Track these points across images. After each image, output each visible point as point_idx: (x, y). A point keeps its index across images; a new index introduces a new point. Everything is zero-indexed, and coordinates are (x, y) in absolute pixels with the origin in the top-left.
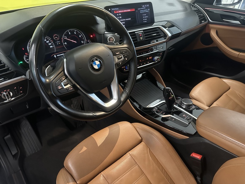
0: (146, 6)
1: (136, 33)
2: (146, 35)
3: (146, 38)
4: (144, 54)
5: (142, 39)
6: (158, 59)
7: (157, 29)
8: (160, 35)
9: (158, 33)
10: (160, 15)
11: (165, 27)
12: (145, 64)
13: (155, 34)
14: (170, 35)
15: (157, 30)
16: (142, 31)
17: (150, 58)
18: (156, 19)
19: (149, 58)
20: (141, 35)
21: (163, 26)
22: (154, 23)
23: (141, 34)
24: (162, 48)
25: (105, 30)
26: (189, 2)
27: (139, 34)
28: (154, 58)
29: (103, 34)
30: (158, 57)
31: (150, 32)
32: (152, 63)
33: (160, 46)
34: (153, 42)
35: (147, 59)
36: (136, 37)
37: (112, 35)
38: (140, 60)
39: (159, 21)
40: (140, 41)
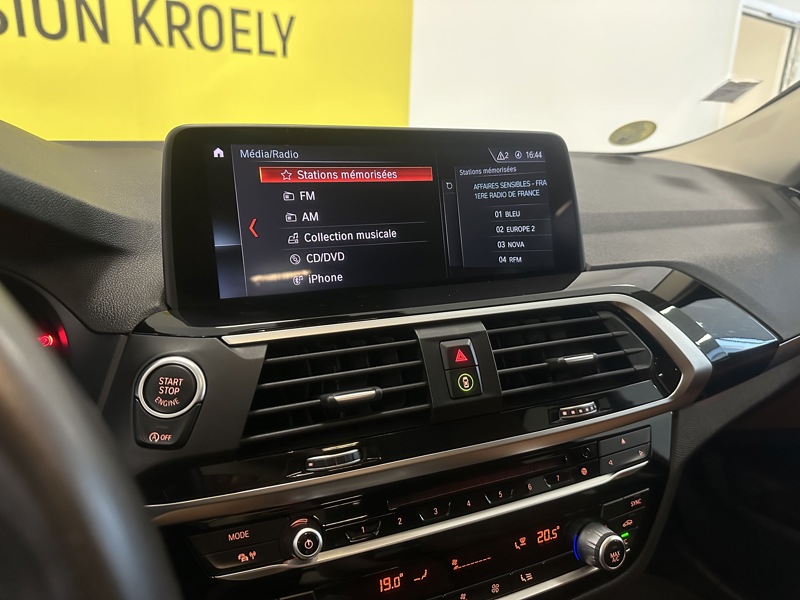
0: (518, 155)
1: (421, 334)
2: (504, 360)
3: (509, 381)
4: (488, 507)
5: (476, 392)
6: (615, 556)
7: (604, 315)
8: (624, 361)
9: (611, 343)
10: (621, 229)
11: (658, 304)
12: (495, 588)
13: (590, 357)
14: (699, 361)
15: (600, 326)
16: (480, 327)
17: (545, 536)
18: (593, 248)
19: (532, 539)
20: (461, 357)
21: (641, 295)
22: (583, 276)
23: (466, 349)
24: (642, 455)
25: (157, 304)
26: (776, 182)
27: (453, 351)
28: (583, 537)
29: (127, 334)
30: (616, 538)
31: (547, 333)
32: (561, 581)
33: (623, 441)
34: (573, 412)
35: (519, 544)
36: (421, 366)
37: (191, 346)
38: (455, 562)
39: (617, 263)
40: (452, 402)
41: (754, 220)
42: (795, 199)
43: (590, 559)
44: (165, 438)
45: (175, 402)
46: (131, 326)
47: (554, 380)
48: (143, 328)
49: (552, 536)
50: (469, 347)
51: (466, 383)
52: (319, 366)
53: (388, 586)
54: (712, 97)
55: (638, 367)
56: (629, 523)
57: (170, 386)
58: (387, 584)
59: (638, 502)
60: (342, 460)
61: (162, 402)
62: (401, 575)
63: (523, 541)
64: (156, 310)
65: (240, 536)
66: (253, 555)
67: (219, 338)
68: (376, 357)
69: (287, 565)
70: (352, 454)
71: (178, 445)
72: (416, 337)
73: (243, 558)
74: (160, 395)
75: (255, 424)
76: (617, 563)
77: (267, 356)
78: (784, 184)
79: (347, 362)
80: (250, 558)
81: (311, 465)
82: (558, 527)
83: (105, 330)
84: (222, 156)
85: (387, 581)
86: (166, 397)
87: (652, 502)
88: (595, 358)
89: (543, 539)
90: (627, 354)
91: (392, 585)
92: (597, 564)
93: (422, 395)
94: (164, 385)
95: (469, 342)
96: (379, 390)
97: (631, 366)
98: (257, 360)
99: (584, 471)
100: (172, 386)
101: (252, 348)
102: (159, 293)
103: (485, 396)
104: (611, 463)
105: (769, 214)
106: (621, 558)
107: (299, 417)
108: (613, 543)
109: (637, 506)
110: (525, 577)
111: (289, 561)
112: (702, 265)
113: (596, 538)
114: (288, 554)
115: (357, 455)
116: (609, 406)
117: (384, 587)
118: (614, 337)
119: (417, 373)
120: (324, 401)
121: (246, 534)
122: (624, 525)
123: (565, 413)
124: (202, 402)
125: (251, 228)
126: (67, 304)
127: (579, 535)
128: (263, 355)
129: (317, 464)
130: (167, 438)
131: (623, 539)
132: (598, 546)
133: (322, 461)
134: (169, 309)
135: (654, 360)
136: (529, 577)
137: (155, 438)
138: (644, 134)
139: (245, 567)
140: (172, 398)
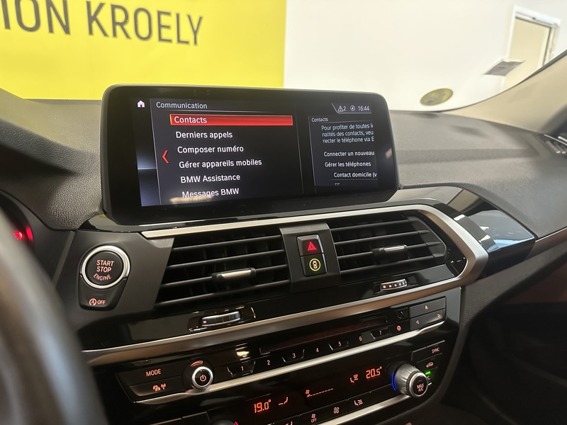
0: (353, 108)
1: (284, 231)
2: (341, 250)
3: (345, 264)
4: (331, 353)
5: (322, 271)
6: (420, 387)
7: (412, 219)
8: (426, 251)
9: (417, 239)
11: (452, 213)
12: (336, 410)
14: (479, 251)
15: (409, 227)
16: (325, 227)
17: (371, 373)
18: (405, 173)
19: (362, 376)
20: (312, 248)
21: (440, 207)
22: (398, 191)
23: (315, 242)
24: (439, 317)
25: (97, 210)
26: (535, 131)
27: (306, 243)
28: (398, 374)
29: (75, 230)
30: (421, 374)
31: (373, 231)
32: (382, 405)
33: (426, 308)
34: (390, 286)
35: (353, 379)
36: (284, 254)
37: (120, 238)
38: (308, 392)
39: (422, 184)
40: (305, 278)
41: (520, 156)
42: (549, 144)
43: (403, 390)
44: (101, 302)
45: (108, 277)
46: (78, 225)
47: (378, 264)
48: (87, 226)
49: (376, 373)
50: (317, 240)
51: (315, 265)
52: (211, 253)
53: (260, 409)
54: (490, 72)
55: (436, 255)
56: (431, 364)
57: (104, 266)
58: (259, 407)
59: (437, 350)
60: (227, 319)
61: (99, 277)
62: (270, 401)
63: (356, 377)
64: (96, 214)
65: (155, 373)
66: (164, 386)
67: (140, 233)
68: (252, 247)
69: (189, 393)
70: (235, 315)
71: (109, 308)
72: (280, 233)
73: (156, 388)
74: (98, 273)
75: (164, 294)
76: (422, 392)
77: (174, 246)
78: (540, 132)
79: (232, 250)
80: (162, 388)
81: (205, 322)
82: (381, 368)
83: (59, 228)
84: (143, 106)
85: (259, 405)
86: (102, 274)
87: (447, 349)
88: (405, 248)
89: (370, 375)
90: (428, 246)
91: (263, 408)
92: (408, 393)
93: (284, 274)
94: (100, 266)
95: (317, 237)
96: (253, 269)
97: (431, 255)
98: (166, 249)
99: (399, 328)
100: (106, 266)
101: (163, 240)
102: (98, 202)
103: (328, 274)
104: (418, 322)
105: (530, 152)
106: (424, 388)
107: (197, 289)
108: (419, 378)
109: (437, 353)
110: (357, 402)
111: (190, 391)
112: (482, 186)
113: (407, 375)
114: (189, 385)
115: (238, 316)
116: (416, 282)
117: (258, 409)
118: (419, 234)
119: (280, 258)
120: (214, 277)
121: (159, 372)
122: (427, 366)
123: (384, 287)
124: (127, 278)
125: (164, 157)
126: (32, 209)
127: (395, 373)
128: (171, 245)
129: (209, 321)
130: (102, 303)
131: (427, 376)
132: (409, 380)
133: (213, 319)
134: (105, 213)
135: (448, 251)
136: (360, 402)
137: (93, 302)
138: (445, 98)
139: (158, 395)
140: (106, 274)
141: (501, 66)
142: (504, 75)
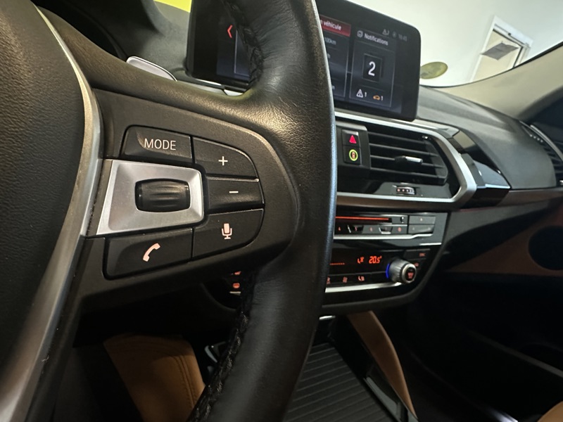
0: (394, 34)
2: (375, 151)
3: (375, 163)
4: (349, 234)
5: (356, 163)
6: (410, 275)
7: (426, 142)
8: (432, 170)
9: (429, 159)
12: (345, 280)
13: (419, 160)
17: (374, 260)
19: (367, 259)
20: (353, 141)
23: (355, 137)
26: (512, 116)
27: (349, 136)
28: (393, 265)
30: (412, 266)
33: (421, 219)
35: (360, 260)
41: (502, 128)
42: (524, 128)
49: (377, 261)
50: (357, 136)
51: (354, 156)
54: (486, 54)
55: (439, 176)
59: (423, 254)
63: (362, 259)
76: (411, 279)
78: (517, 118)
82: (381, 256)
88: (421, 162)
90: (434, 167)
92: (400, 280)
95: (357, 134)
97: (436, 175)
99: (400, 230)
103: (361, 166)
104: (413, 229)
105: (508, 128)
106: (413, 277)
108: (410, 268)
109: (423, 257)
110: (360, 279)
113: (401, 266)
123: (398, 190)
127: (391, 264)
132: (401, 270)
135: (448, 174)
136: (363, 279)
138: (438, 73)
141: (498, 48)
142: (498, 59)
